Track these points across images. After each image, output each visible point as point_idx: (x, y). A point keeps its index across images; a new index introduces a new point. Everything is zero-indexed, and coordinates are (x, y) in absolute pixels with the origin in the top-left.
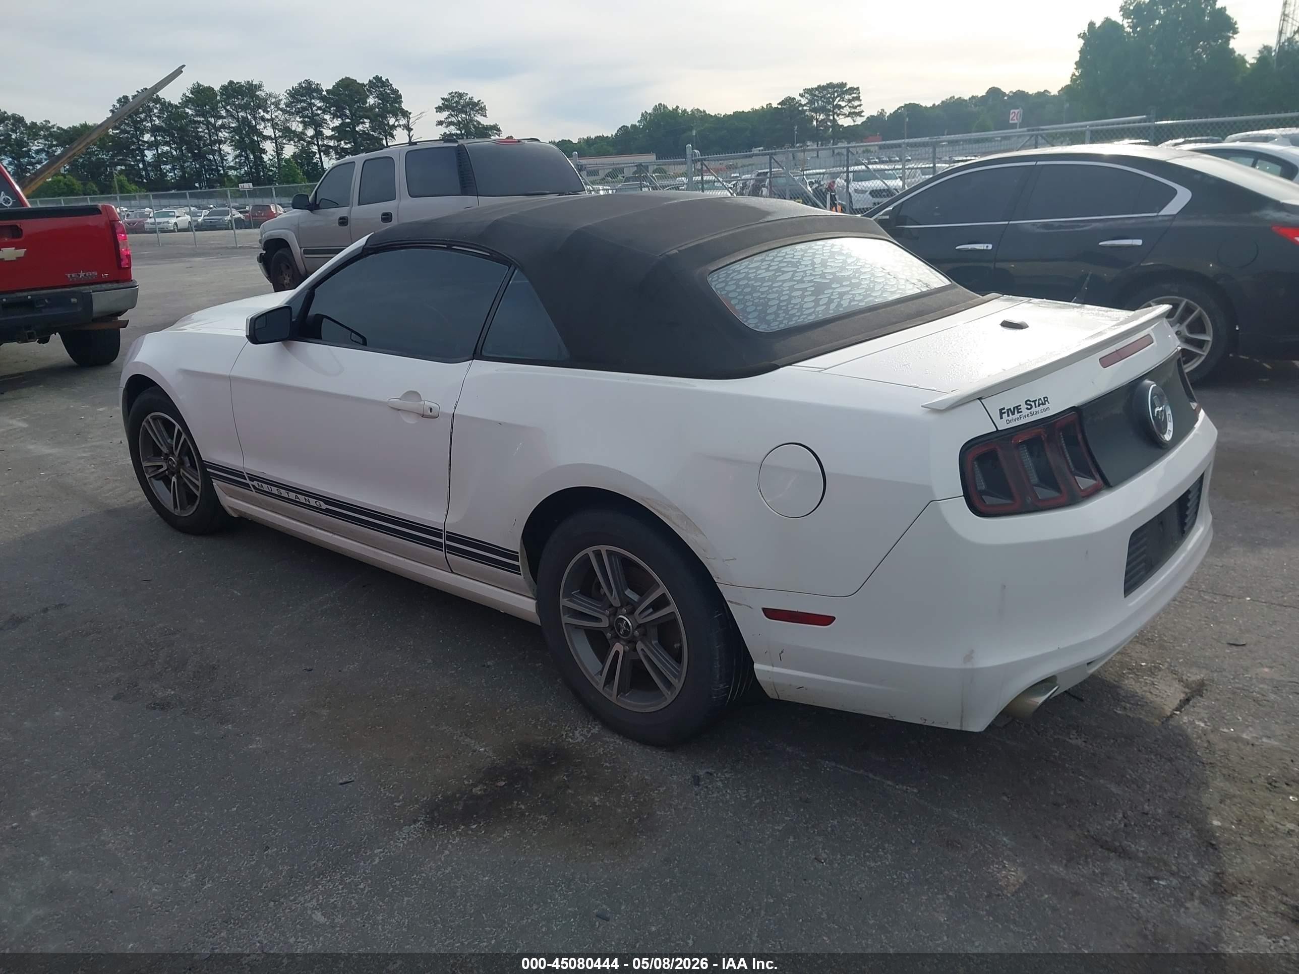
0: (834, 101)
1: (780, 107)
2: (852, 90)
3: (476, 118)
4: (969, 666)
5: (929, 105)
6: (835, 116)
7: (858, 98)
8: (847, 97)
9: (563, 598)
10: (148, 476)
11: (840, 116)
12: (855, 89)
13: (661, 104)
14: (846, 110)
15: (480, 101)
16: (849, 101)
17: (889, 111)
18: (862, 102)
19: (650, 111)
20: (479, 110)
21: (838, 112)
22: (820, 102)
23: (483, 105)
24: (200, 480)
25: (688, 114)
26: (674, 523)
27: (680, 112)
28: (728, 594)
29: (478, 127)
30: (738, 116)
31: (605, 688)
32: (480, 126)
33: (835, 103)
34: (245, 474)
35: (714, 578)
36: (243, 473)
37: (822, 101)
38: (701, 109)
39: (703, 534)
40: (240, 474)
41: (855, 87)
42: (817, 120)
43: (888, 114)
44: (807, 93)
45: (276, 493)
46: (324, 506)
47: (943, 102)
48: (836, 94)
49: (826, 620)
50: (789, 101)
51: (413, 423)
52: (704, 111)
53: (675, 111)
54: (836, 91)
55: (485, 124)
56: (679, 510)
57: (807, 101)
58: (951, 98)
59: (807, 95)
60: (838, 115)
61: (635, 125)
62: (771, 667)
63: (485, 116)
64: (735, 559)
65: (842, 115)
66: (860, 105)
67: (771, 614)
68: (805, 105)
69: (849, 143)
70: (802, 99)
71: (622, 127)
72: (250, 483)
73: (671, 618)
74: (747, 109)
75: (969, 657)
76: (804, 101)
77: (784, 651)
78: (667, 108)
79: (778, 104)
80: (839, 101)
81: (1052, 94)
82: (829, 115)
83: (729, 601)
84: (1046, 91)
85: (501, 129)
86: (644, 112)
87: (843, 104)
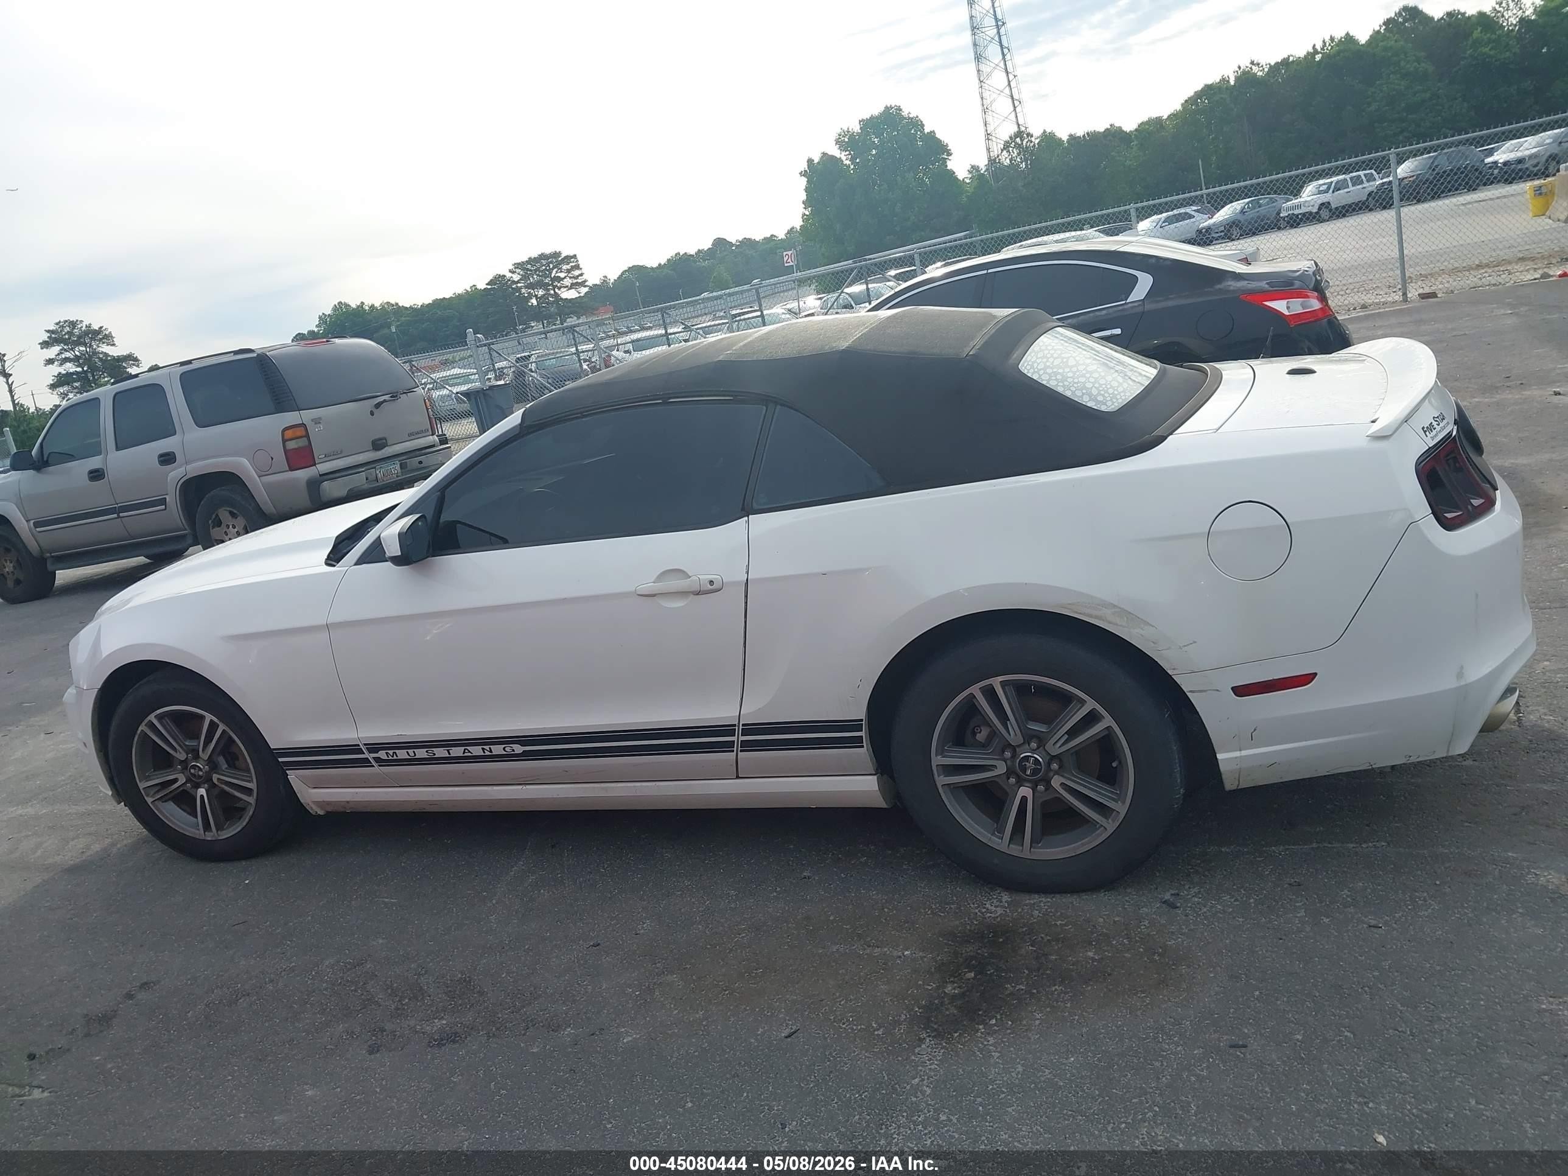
0: (551, 273)
1: (489, 287)
2: (568, 259)
3: (100, 349)
4: (1463, 683)
5: (655, 265)
6: (557, 290)
7: (577, 267)
8: (565, 267)
9: (936, 755)
10: (149, 800)
11: (562, 290)
12: (572, 257)
13: (342, 303)
14: (568, 282)
15: (101, 327)
16: (569, 271)
17: (613, 276)
18: (583, 271)
19: (328, 312)
20: (103, 338)
21: (559, 285)
22: (535, 277)
23: (107, 333)
24: (255, 780)
25: (377, 309)
26: (1110, 623)
27: (367, 308)
28: (1186, 684)
29: (106, 360)
30: (439, 304)
31: (1011, 846)
32: (109, 358)
33: (552, 276)
34: (362, 747)
35: (1169, 672)
36: (359, 745)
37: (538, 275)
38: (393, 302)
39: (1151, 625)
40: (355, 749)
41: (572, 255)
42: (536, 296)
43: (612, 281)
44: (518, 268)
45: (425, 755)
46: (518, 749)
47: (669, 260)
48: (551, 266)
49: (1305, 679)
50: (498, 281)
51: (682, 604)
52: (397, 304)
53: (360, 309)
54: (551, 262)
55: (115, 355)
56: (1115, 606)
57: (520, 277)
58: (676, 255)
59: (518, 271)
60: (559, 288)
61: (314, 331)
62: (1238, 752)
63: (114, 345)
64: (1195, 642)
65: (565, 287)
66: (581, 275)
67: (1241, 691)
68: (518, 282)
69: (579, 318)
70: (513, 275)
71: (296, 335)
72: (370, 756)
73: (1109, 733)
74: (448, 295)
75: (1460, 675)
76: (516, 278)
77: (1258, 729)
78: (349, 305)
79: (487, 284)
80: (557, 272)
81: (780, 238)
82: (548, 290)
83: (1191, 691)
84: (772, 236)
85: (139, 358)
86: (321, 314)
87: (562, 275)
